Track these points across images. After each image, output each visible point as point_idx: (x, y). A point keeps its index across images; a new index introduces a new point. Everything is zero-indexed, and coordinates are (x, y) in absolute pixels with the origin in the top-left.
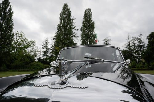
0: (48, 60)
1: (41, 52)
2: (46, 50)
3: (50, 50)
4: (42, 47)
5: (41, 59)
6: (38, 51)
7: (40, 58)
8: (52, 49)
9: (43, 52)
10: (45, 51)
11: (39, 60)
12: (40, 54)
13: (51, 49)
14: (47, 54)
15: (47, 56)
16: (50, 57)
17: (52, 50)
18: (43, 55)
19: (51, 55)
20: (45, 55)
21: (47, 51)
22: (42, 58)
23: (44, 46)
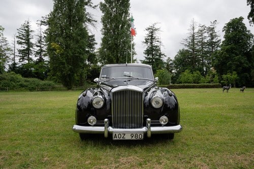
0: (33, 69)
1: (16, 51)
2: (26, 47)
3: (35, 48)
4: (17, 39)
5: (17, 66)
6: (8, 49)
7: (15, 64)
8: (39, 44)
9: (20, 51)
10: (23, 50)
11: (13, 67)
12: (13, 56)
13: (38, 46)
14: (30, 56)
15: (30, 59)
16: (37, 63)
17: (39, 48)
18: (19, 58)
19: (38, 58)
20: (26, 58)
21: (28, 49)
22: (19, 65)
23: (22, 39)
